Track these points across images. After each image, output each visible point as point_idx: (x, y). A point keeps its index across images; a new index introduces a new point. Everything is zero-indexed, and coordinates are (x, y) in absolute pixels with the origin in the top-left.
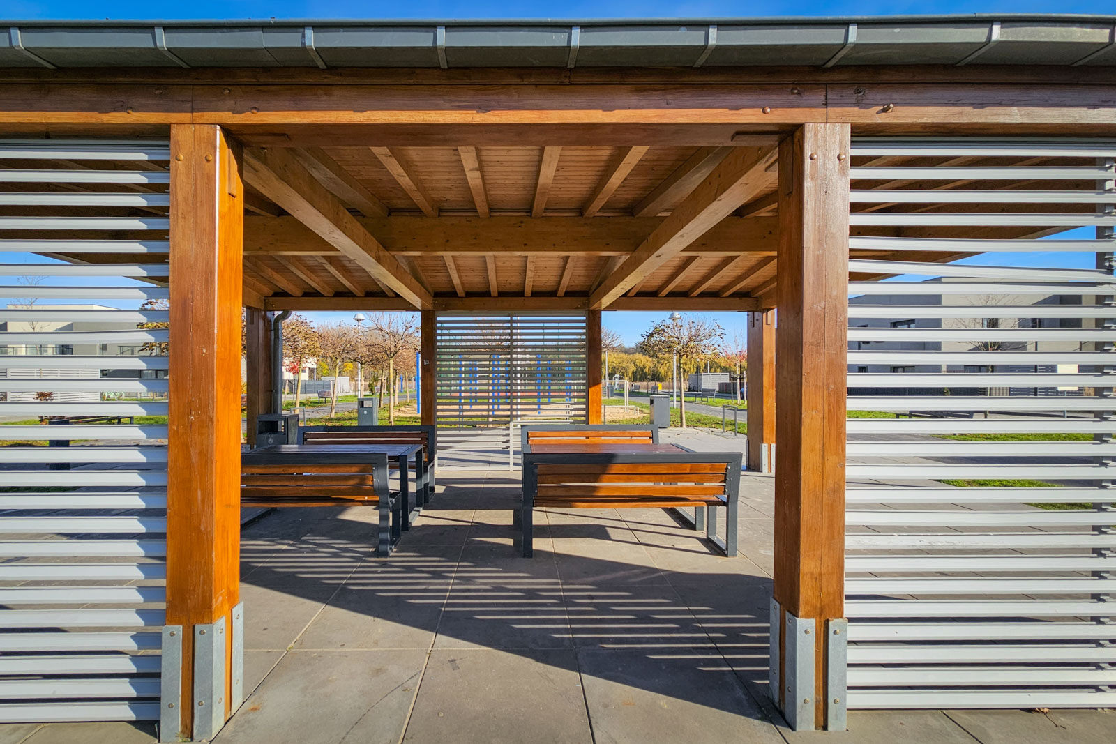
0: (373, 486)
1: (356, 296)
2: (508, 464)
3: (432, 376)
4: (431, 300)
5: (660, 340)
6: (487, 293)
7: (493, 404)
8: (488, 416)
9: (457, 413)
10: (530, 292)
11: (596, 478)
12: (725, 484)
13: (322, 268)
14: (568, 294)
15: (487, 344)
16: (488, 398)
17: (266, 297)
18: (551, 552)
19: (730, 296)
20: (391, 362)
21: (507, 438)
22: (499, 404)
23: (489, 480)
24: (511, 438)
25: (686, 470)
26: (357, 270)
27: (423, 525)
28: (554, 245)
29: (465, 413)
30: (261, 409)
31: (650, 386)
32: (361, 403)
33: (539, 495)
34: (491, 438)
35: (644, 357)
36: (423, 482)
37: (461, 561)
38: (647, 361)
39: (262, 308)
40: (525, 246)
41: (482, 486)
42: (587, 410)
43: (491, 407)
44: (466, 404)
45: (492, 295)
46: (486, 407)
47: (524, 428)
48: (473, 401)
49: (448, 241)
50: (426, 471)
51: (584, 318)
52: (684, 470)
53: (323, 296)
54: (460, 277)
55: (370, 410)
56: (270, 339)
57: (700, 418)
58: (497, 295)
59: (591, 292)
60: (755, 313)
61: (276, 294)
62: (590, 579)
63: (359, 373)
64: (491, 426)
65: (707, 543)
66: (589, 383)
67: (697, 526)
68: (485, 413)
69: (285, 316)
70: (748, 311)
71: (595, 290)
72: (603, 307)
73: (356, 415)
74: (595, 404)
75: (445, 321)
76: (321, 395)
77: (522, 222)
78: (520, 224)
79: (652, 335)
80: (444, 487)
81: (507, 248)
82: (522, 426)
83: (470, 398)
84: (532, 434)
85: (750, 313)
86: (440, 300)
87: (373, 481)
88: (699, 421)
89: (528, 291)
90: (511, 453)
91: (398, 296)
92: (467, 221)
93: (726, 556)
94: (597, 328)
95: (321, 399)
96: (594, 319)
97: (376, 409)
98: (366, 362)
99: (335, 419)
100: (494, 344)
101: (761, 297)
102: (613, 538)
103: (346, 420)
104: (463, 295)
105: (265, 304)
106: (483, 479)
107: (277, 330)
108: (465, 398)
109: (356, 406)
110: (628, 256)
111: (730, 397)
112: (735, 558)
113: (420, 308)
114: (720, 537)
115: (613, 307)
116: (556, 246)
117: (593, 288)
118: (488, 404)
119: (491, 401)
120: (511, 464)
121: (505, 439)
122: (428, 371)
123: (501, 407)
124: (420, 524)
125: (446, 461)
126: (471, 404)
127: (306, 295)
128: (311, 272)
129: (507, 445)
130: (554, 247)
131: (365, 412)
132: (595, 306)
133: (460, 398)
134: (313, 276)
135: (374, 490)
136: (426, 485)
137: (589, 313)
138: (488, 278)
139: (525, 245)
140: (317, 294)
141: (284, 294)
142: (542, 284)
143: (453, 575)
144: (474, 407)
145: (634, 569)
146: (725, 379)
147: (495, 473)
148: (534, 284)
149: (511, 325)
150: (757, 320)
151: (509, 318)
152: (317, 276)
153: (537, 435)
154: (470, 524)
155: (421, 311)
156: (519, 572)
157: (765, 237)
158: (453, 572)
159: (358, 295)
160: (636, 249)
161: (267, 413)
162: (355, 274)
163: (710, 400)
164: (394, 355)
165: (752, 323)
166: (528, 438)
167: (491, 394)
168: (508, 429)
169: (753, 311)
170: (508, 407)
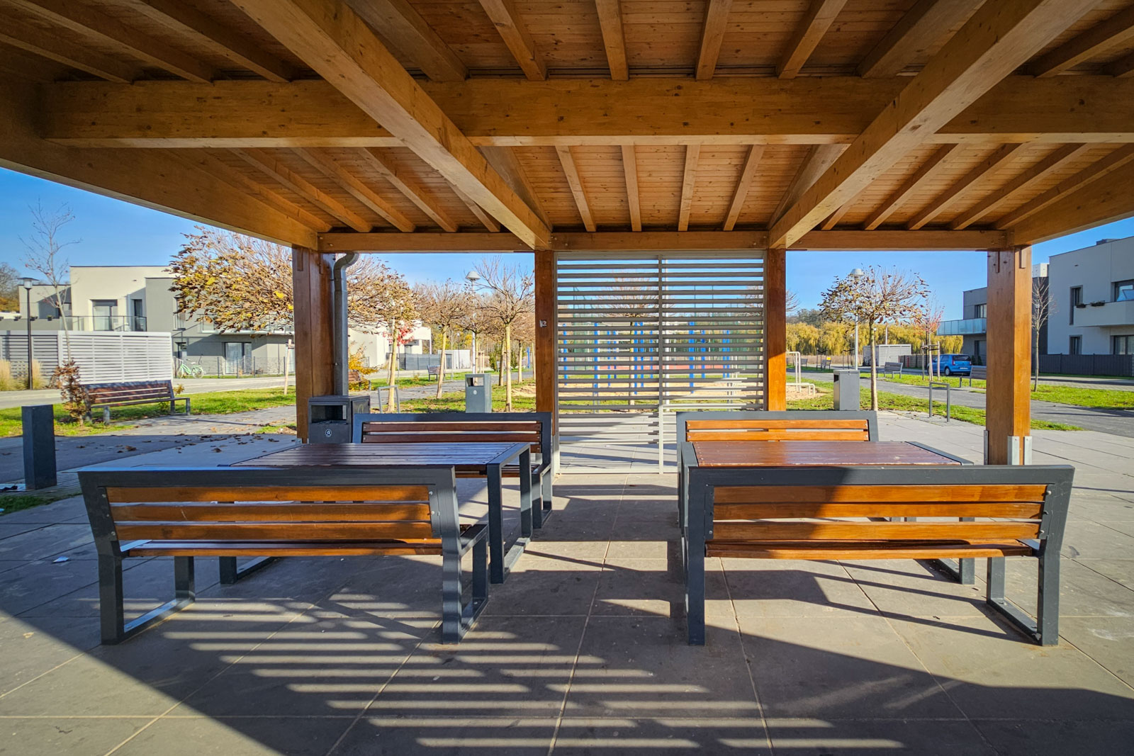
0: (430, 522)
1: (445, 232)
2: (657, 462)
3: (551, 343)
4: (548, 235)
5: (847, 300)
6: (627, 227)
7: (636, 381)
8: (629, 399)
9: (590, 394)
10: (687, 224)
11: (815, 510)
12: (1040, 520)
13: (387, 185)
14: (739, 227)
15: (628, 306)
16: (630, 372)
17: (321, 233)
18: (735, 632)
19: (966, 229)
20: (508, 329)
21: (655, 428)
22: (643, 381)
23: (632, 489)
24: (661, 428)
25: (973, 496)
26: (439, 189)
27: (528, 571)
28: (732, 124)
29: (601, 394)
30: (318, 388)
31: (819, 361)
32: (470, 381)
33: (715, 538)
34: (635, 428)
35: (808, 326)
36: (531, 498)
37: (582, 653)
38: (812, 332)
39: (316, 248)
40: (685, 127)
41: (620, 498)
42: (766, 389)
43: (633, 385)
44: (602, 381)
45: (633, 230)
46: (626, 385)
47: (681, 417)
48: (612, 376)
49: (562, 118)
50: (536, 480)
51: (761, 261)
52: (968, 496)
53: (400, 232)
54: (588, 200)
55: (481, 389)
56: (330, 293)
57: (891, 398)
58: (640, 229)
59: (772, 223)
60: (1001, 253)
61: (335, 230)
62: (815, 702)
63: (474, 344)
64: (633, 411)
65: (987, 608)
66: (768, 351)
67: (964, 578)
68: (626, 394)
69: (348, 261)
70: (988, 250)
71: (779, 219)
72: (789, 243)
73: (464, 395)
74: (777, 382)
75: (569, 267)
76: (433, 370)
77: (679, 88)
78: (677, 91)
79: (835, 293)
80: (566, 501)
81: (656, 130)
82: (678, 413)
83: (608, 373)
84: (691, 423)
85: (994, 254)
86: (561, 236)
87: (430, 514)
88: (892, 402)
89: (683, 225)
90: (661, 446)
91: (503, 230)
92: (592, 86)
93: (1039, 643)
94: (779, 275)
95: (431, 376)
96: (776, 262)
97: (487, 389)
98: (480, 331)
99: (443, 401)
100: (636, 306)
101: (1012, 229)
102: (832, 600)
103: (455, 401)
104: (593, 229)
105: (320, 242)
106: (622, 486)
107: (338, 280)
108: (602, 373)
109: (463, 384)
110: (849, 145)
111: (921, 373)
112: (1055, 647)
113: (533, 247)
114: (1027, 611)
115: (801, 244)
116: (734, 126)
117: (776, 217)
118: (629, 381)
119: (633, 376)
120: (661, 463)
121: (652, 429)
122: (545, 335)
123: (646, 385)
124: (523, 570)
125: (573, 458)
126: (609, 381)
127: (375, 230)
128: (374, 192)
129: (655, 437)
130: (732, 128)
131: (475, 392)
132: (779, 242)
133: (596, 373)
134: (377, 198)
135: (433, 530)
136: (536, 503)
137: (768, 254)
138: (627, 202)
139: (686, 124)
140: (392, 229)
141: (347, 229)
142: (703, 212)
143: (566, 688)
144: (613, 385)
145: (887, 676)
146: (906, 351)
147: (640, 476)
148: (693, 211)
149: (660, 271)
150: (1005, 262)
151: (657, 262)
152: (386, 199)
153: (700, 426)
154: (600, 569)
155: (534, 251)
156: (684, 681)
157: (1072, 110)
158: (564, 680)
159: (447, 231)
160: (863, 131)
161: (325, 394)
162: (440, 195)
163: (896, 376)
164: (511, 319)
165: (995, 267)
166: (687, 430)
167: (633, 368)
168: (656, 415)
169: (998, 250)
170: (657, 385)
